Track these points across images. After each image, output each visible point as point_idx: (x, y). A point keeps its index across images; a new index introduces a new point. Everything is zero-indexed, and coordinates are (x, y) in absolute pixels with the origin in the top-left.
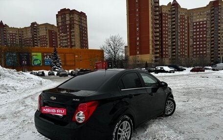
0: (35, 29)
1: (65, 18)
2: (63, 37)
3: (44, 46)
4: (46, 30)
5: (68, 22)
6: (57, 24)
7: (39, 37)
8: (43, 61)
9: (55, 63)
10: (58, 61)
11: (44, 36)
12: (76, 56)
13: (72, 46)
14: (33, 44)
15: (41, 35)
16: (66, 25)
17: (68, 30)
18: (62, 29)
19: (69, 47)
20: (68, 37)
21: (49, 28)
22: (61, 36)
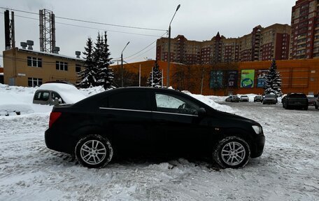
0: (257, 36)
1: (308, 8)
2: (298, 41)
3: (268, 59)
4: (274, 34)
5: (311, 16)
6: (292, 22)
7: (262, 47)
8: (256, 81)
9: (271, 84)
10: (276, 81)
11: (268, 44)
12: (313, 72)
13: (313, 55)
14: (253, 57)
15: (265, 43)
16: (308, 20)
17: (310, 28)
18: (299, 29)
19: (308, 57)
20: (309, 40)
21: (278, 31)
22: (295, 41)
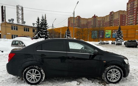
0: (112, 16)
1: (134, 4)
2: (130, 18)
3: (117, 26)
4: (119, 15)
5: (136, 7)
6: (127, 10)
7: (114, 20)
8: (112, 35)
9: (119, 36)
10: (121, 35)
11: (117, 19)
12: (137, 31)
13: (136, 24)
14: (110, 25)
15: (115, 19)
16: (134, 9)
17: (135, 12)
18: (130, 12)
19: (134, 24)
20: (135, 17)
21: (121, 13)
22: (128, 18)
